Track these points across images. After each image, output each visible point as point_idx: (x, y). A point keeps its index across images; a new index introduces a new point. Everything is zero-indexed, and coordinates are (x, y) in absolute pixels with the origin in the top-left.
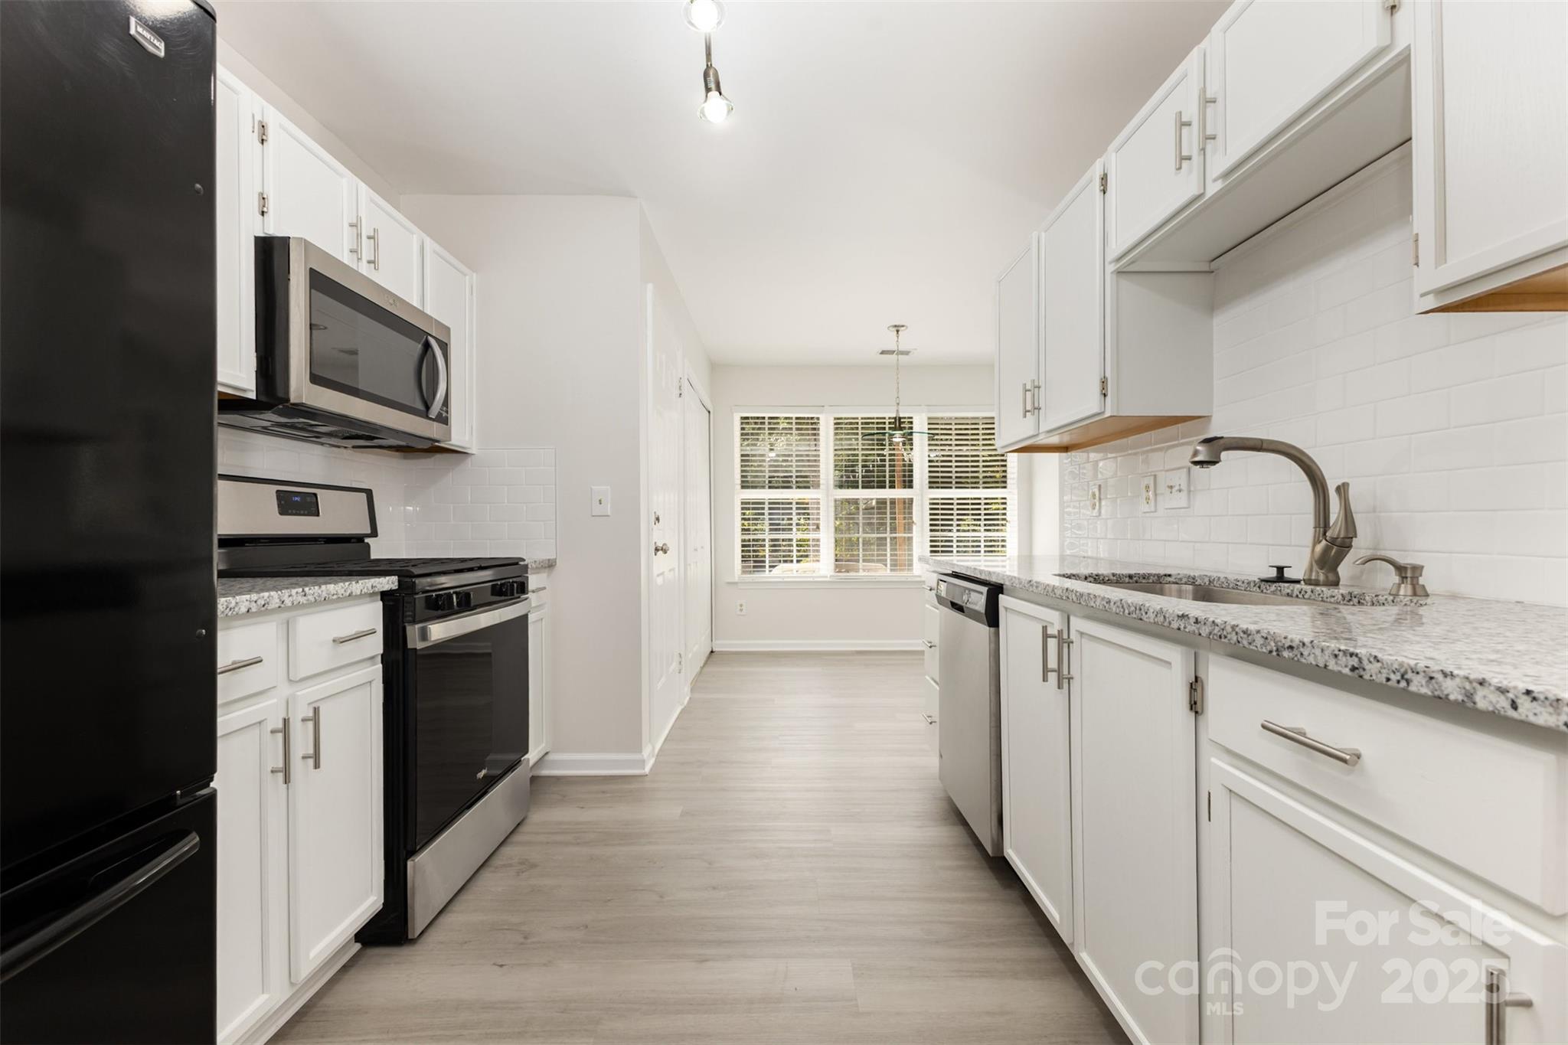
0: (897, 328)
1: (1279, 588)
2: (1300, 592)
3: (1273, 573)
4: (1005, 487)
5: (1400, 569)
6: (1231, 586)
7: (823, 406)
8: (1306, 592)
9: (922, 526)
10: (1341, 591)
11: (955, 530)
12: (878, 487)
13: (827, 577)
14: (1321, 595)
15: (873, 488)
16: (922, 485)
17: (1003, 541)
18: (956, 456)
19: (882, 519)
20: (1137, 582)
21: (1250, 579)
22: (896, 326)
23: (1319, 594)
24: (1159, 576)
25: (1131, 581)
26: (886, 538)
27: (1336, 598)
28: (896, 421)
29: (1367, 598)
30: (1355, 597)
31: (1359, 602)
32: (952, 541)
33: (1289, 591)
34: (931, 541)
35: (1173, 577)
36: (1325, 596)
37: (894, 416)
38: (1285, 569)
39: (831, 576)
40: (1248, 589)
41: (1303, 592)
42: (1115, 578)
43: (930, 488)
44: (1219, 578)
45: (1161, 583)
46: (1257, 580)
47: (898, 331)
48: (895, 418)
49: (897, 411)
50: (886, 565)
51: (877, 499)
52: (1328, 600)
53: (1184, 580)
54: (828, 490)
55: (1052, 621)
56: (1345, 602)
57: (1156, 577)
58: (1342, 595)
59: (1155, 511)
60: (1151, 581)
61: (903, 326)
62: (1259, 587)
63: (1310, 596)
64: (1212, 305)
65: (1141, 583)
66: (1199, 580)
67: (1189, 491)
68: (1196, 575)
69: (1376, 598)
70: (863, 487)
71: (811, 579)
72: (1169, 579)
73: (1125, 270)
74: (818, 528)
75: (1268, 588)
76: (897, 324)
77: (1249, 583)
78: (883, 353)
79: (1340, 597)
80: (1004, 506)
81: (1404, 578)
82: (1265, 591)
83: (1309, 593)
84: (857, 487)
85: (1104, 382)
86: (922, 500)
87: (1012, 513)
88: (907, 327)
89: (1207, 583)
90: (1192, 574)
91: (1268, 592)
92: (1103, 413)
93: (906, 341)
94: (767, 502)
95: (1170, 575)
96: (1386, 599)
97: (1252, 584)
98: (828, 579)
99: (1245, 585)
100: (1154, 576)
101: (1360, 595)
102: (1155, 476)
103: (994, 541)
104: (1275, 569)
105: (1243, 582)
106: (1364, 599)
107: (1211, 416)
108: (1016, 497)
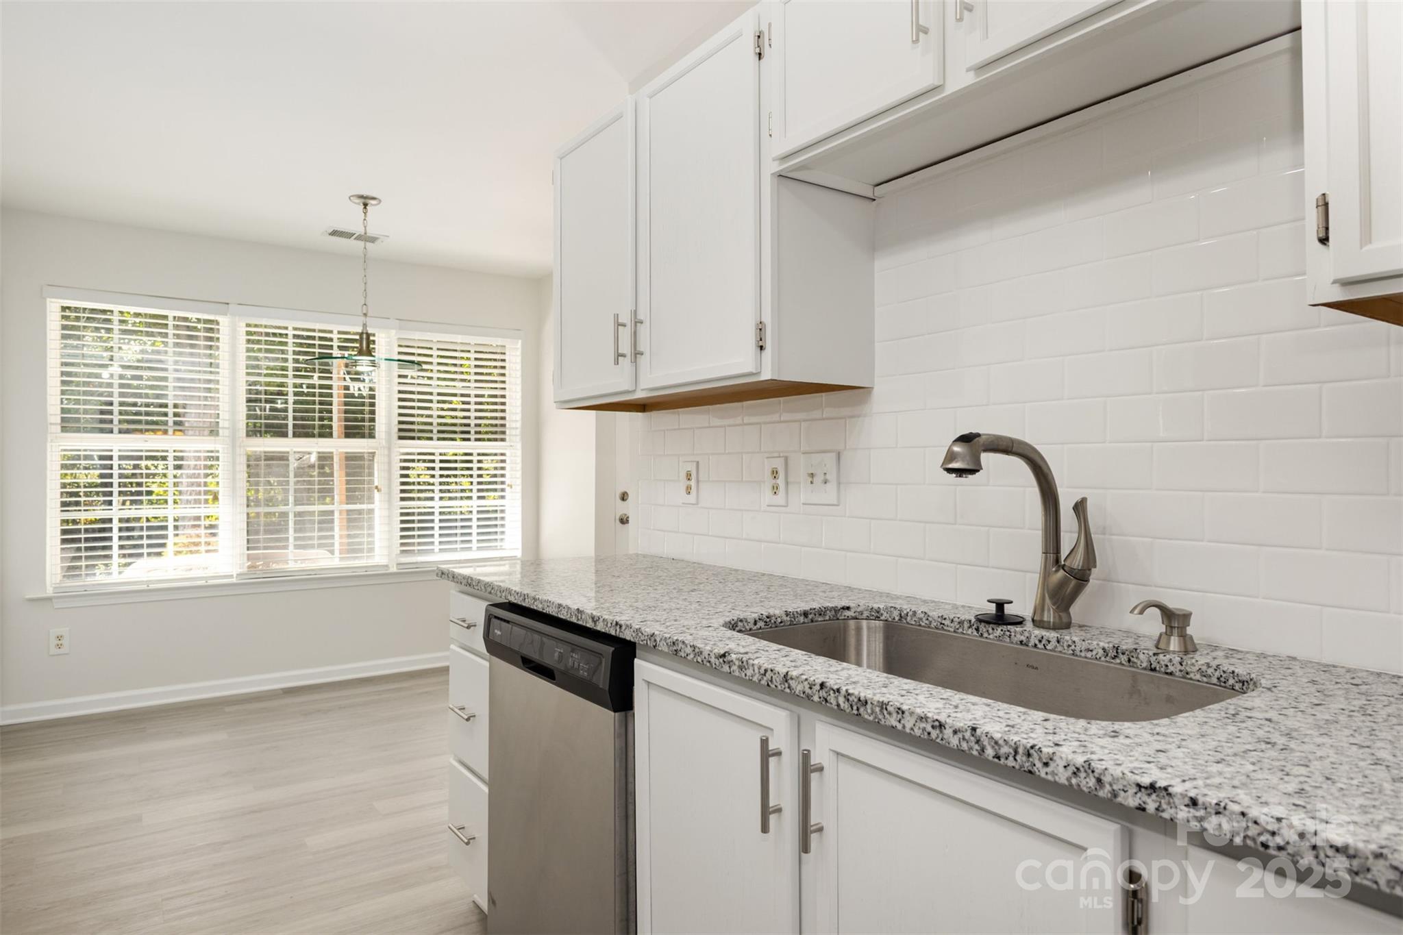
0: (365, 201)
1: (1008, 633)
2: (1040, 641)
3: (992, 608)
4: (503, 440)
5: (1168, 615)
6: (934, 624)
7: (228, 304)
8: (1049, 642)
9: (389, 494)
10: (1102, 644)
11: (437, 498)
12: (321, 435)
13: (231, 576)
14: (1073, 647)
15: (313, 436)
16: (389, 433)
17: (502, 511)
18: (439, 394)
19: (327, 483)
20: (812, 621)
21: (963, 618)
22: (362, 197)
23: (1069, 646)
24: (836, 610)
25: (806, 620)
26: (332, 512)
27: (1094, 653)
28: (361, 338)
29: (1141, 656)
30: (1123, 654)
31: (1129, 661)
32: (432, 514)
33: (1023, 638)
34: (402, 514)
35: (853, 610)
36: (1078, 649)
37: (359, 330)
38: (1005, 605)
39: (238, 575)
40: (960, 630)
41: (1044, 642)
42: (788, 619)
43: (401, 438)
44: (915, 613)
45: (838, 619)
46: (973, 620)
47: (365, 205)
48: (361, 334)
49: (365, 325)
50: (332, 552)
51: (319, 453)
52: (1083, 654)
53: (866, 614)
54: (233, 438)
55: (772, 727)
56: (1108, 659)
57: (833, 612)
58: (1104, 649)
59: (786, 506)
60: (827, 618)
61: (374, 198)
62: (977, 630)
63: (1056, 647)
64: (875, 244)
65: (817, 621)
66: (885, 614)
67: (839, 484)
68: (881, 607)
69: (1155, 658)
70: (295, 435)
71: (202, 583)
72: (847, 613)
73: (790, 175)
74: (216, 498)
75: (991, 631)
76: (365, 193)
77: (961, 623)
78: (335, 233)
79: (1101, 652)
80: (502, 465)
81: (1170, 628)
82: (985, 635)
83: (1054, 642)
84: (285, 435)
85: (761, 329)
86: (389, 456)
87: (514, 474)
88: (380, 201)
89: (897, 619)
90: (876, 606)
91: (991, 636)
92: (758, 374)
93: (377, 220)
94: (115, 455)
95: (848, 608)
96: (1171, 661)
97: (966, 625)
98: (234, 580)
99: (956, 624)
100: (830, 611)
101: (1131, 652)
102: (786, 459)
103: (488, 512)
104: (994, 604)
105: (952, 621)
106: (1137, 658)
107: (872, 388)
108: (519, 453)
